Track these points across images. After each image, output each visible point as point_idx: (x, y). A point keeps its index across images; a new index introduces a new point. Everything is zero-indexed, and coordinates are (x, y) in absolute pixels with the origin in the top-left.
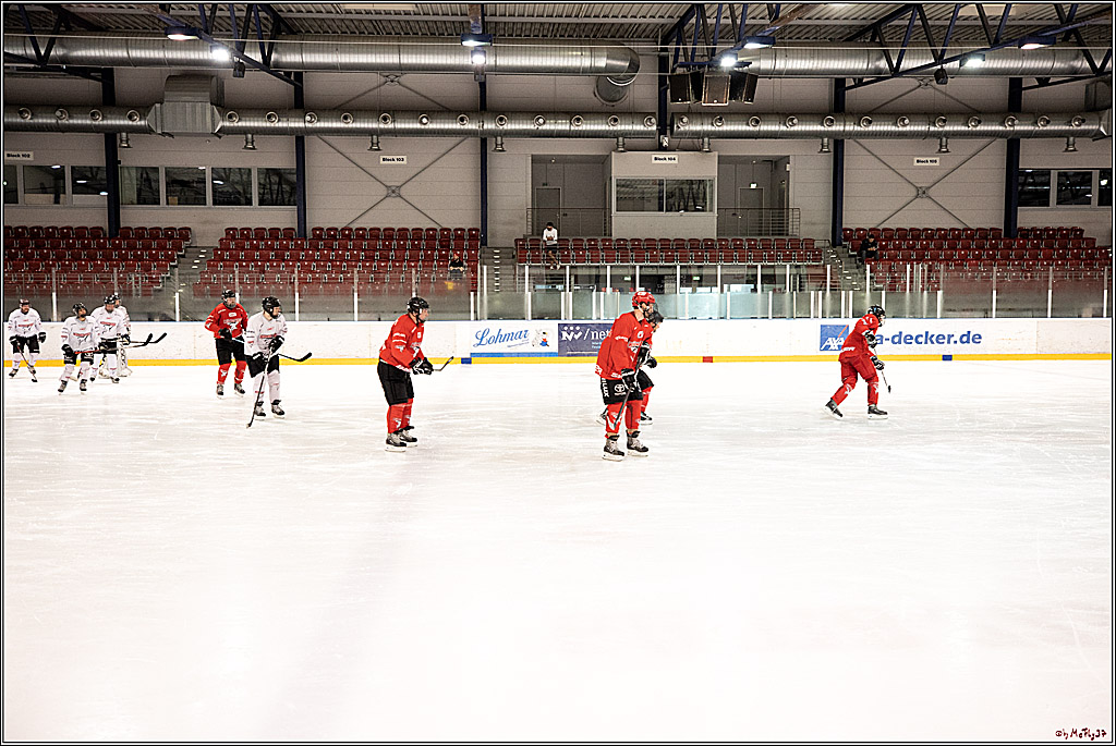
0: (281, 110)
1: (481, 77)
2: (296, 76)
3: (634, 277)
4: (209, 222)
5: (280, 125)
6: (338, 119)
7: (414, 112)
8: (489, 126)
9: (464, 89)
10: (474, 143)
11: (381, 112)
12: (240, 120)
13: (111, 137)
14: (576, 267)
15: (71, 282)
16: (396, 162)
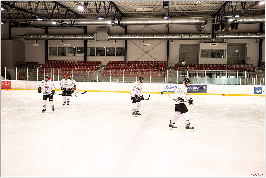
0: (122, 34)
1: (168, 25)
2: (125, 27)
3: (204, 74)
4: (105, 60)
5: (122, 38)
6: (134, 36)
7: (152, 34)
8: (170, 37)
9: (164, 28)
10: (166, 41)
11: (144, 34)
12: (113, 37)
13: (86, 41)
14: (190, 71)
15: (76, 73)
16: (147, 46)
